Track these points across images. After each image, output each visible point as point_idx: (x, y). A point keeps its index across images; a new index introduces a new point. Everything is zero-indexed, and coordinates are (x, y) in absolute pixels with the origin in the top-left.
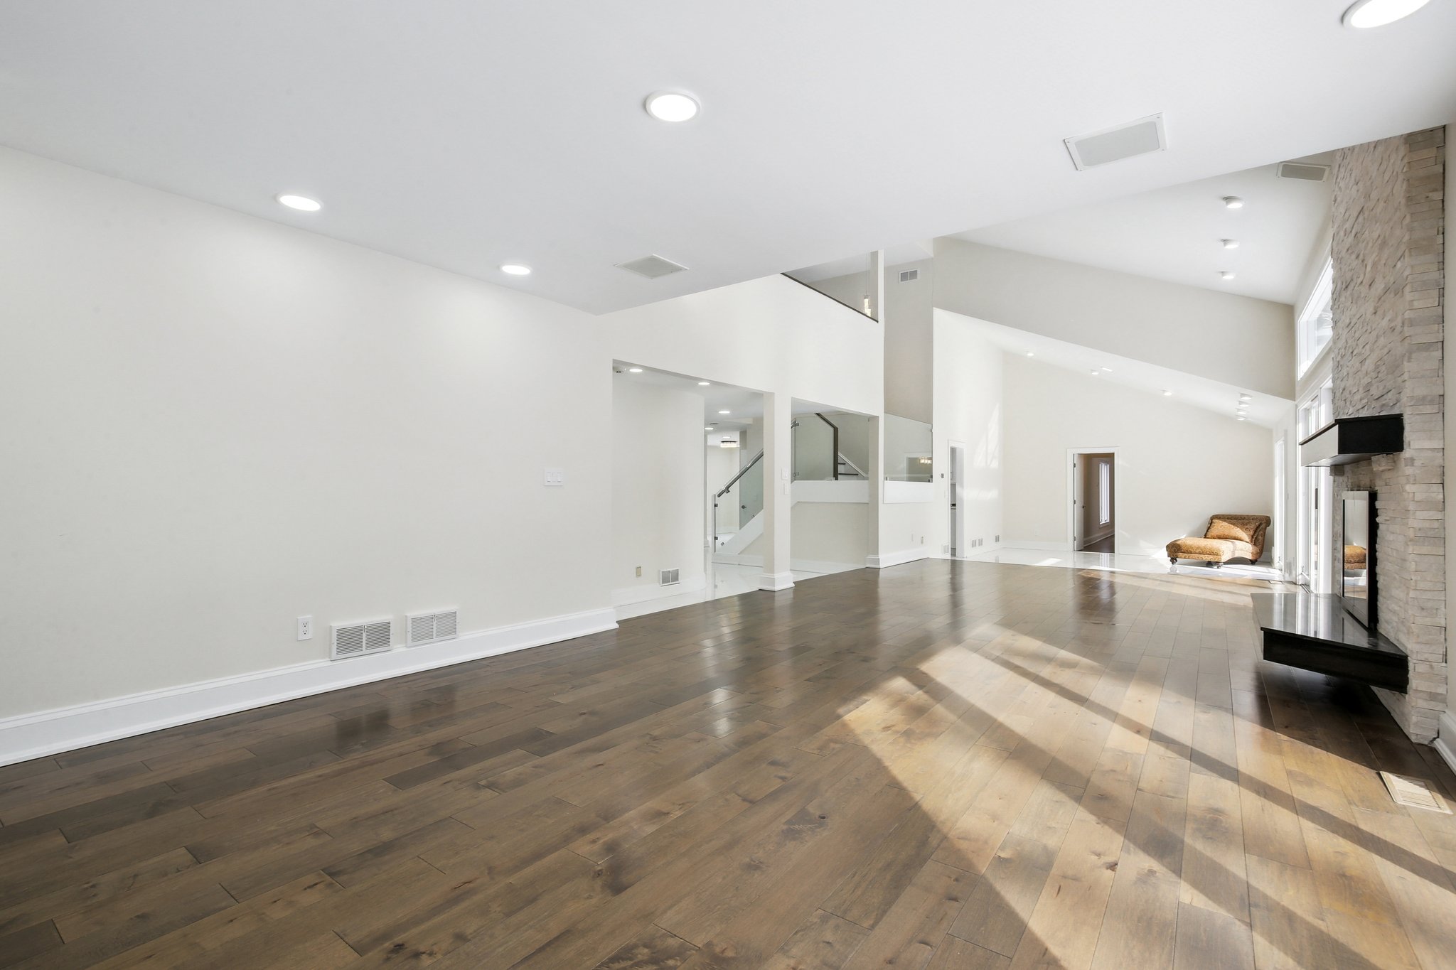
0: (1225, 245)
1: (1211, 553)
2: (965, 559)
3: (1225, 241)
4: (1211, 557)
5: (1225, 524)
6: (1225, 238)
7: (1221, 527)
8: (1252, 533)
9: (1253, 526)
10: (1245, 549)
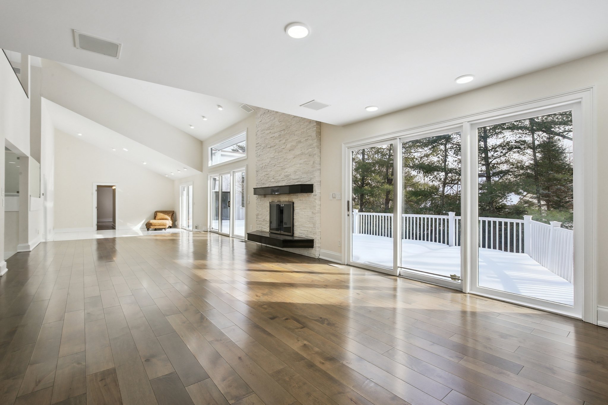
0: (203, 118)
1: (164, 225)
2: (48, 241)
3: (203, 117)
4: (163, 226)
5: (161, 214)
6: (204, 116)
7: (160, 215)
8: (171, 217)
9: (171, 214)
10: (169, 223)
